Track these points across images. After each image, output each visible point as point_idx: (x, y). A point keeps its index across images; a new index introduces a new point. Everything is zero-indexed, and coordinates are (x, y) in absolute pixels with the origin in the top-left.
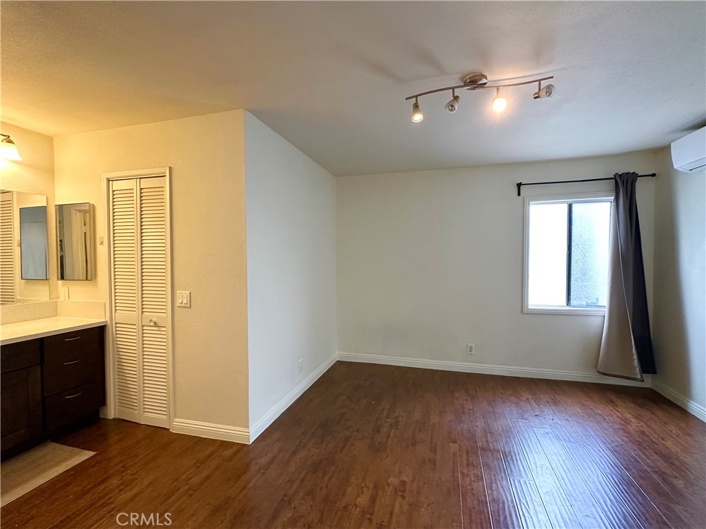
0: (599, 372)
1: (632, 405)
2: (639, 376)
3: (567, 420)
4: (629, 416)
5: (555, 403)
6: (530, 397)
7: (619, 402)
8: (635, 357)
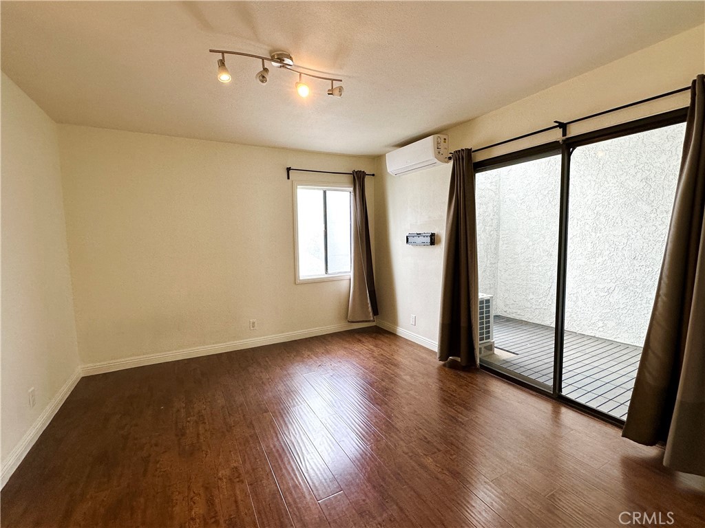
0: (349, 322)
1: (371, 339)
2: (372, 319)
3: (339, 362)
4: (372, 347)
5: (328, 352)
6: (309, 353)
7: (363, 340)
8: (369, 305)
